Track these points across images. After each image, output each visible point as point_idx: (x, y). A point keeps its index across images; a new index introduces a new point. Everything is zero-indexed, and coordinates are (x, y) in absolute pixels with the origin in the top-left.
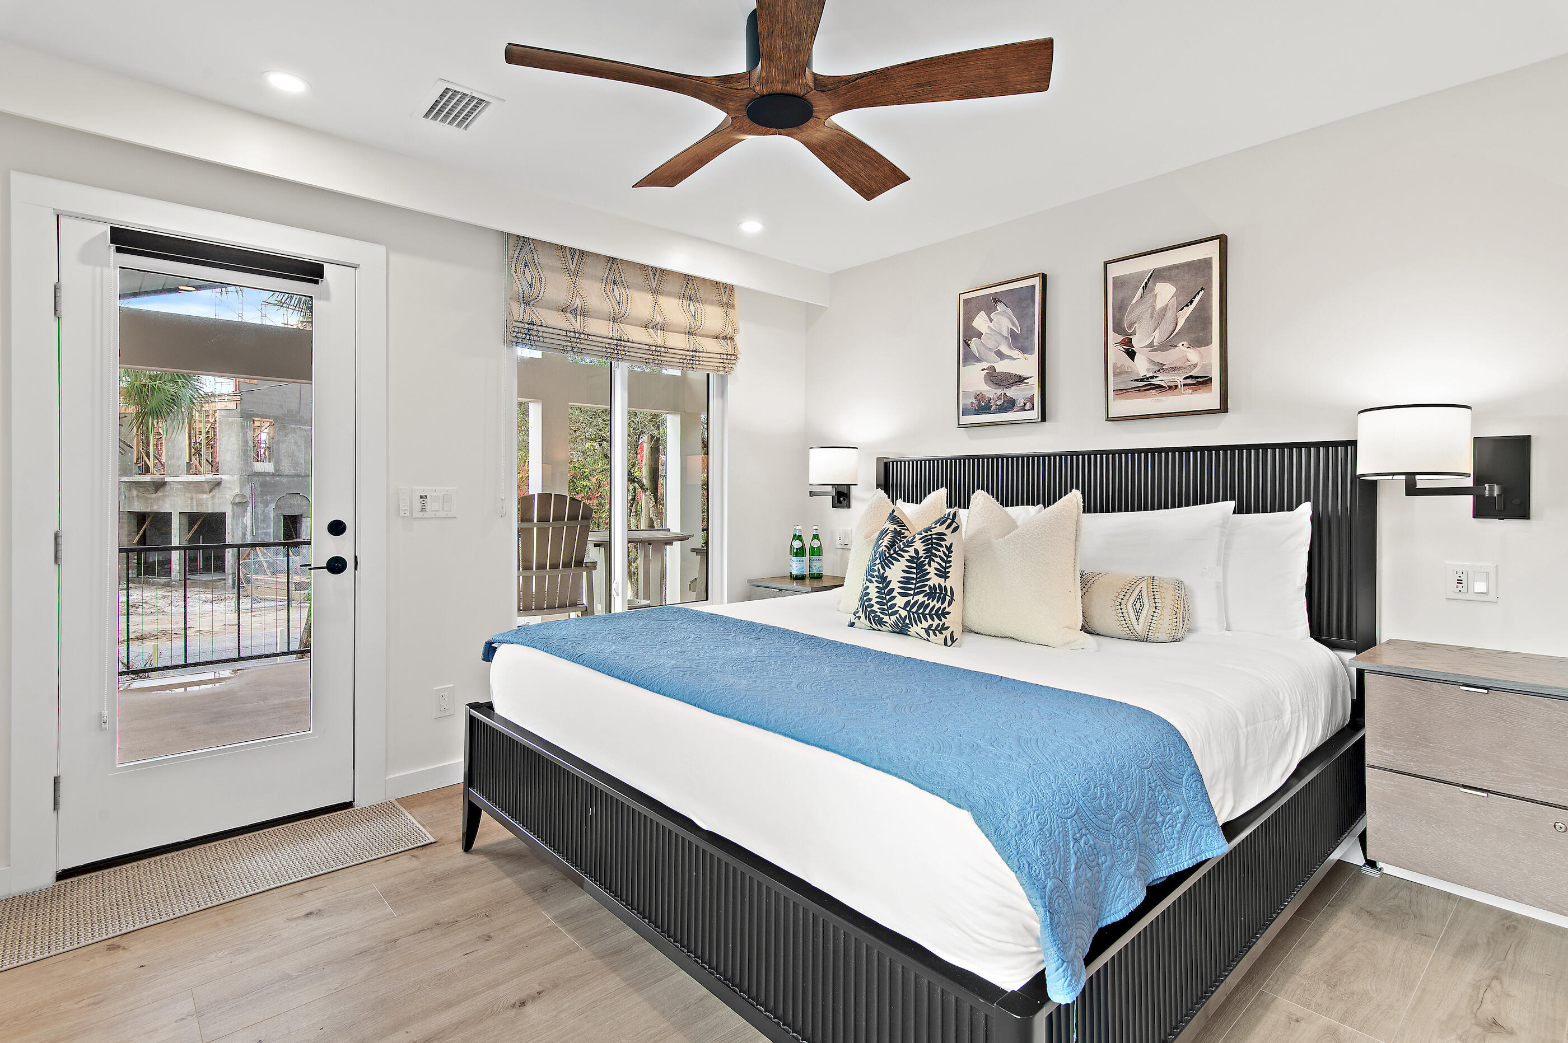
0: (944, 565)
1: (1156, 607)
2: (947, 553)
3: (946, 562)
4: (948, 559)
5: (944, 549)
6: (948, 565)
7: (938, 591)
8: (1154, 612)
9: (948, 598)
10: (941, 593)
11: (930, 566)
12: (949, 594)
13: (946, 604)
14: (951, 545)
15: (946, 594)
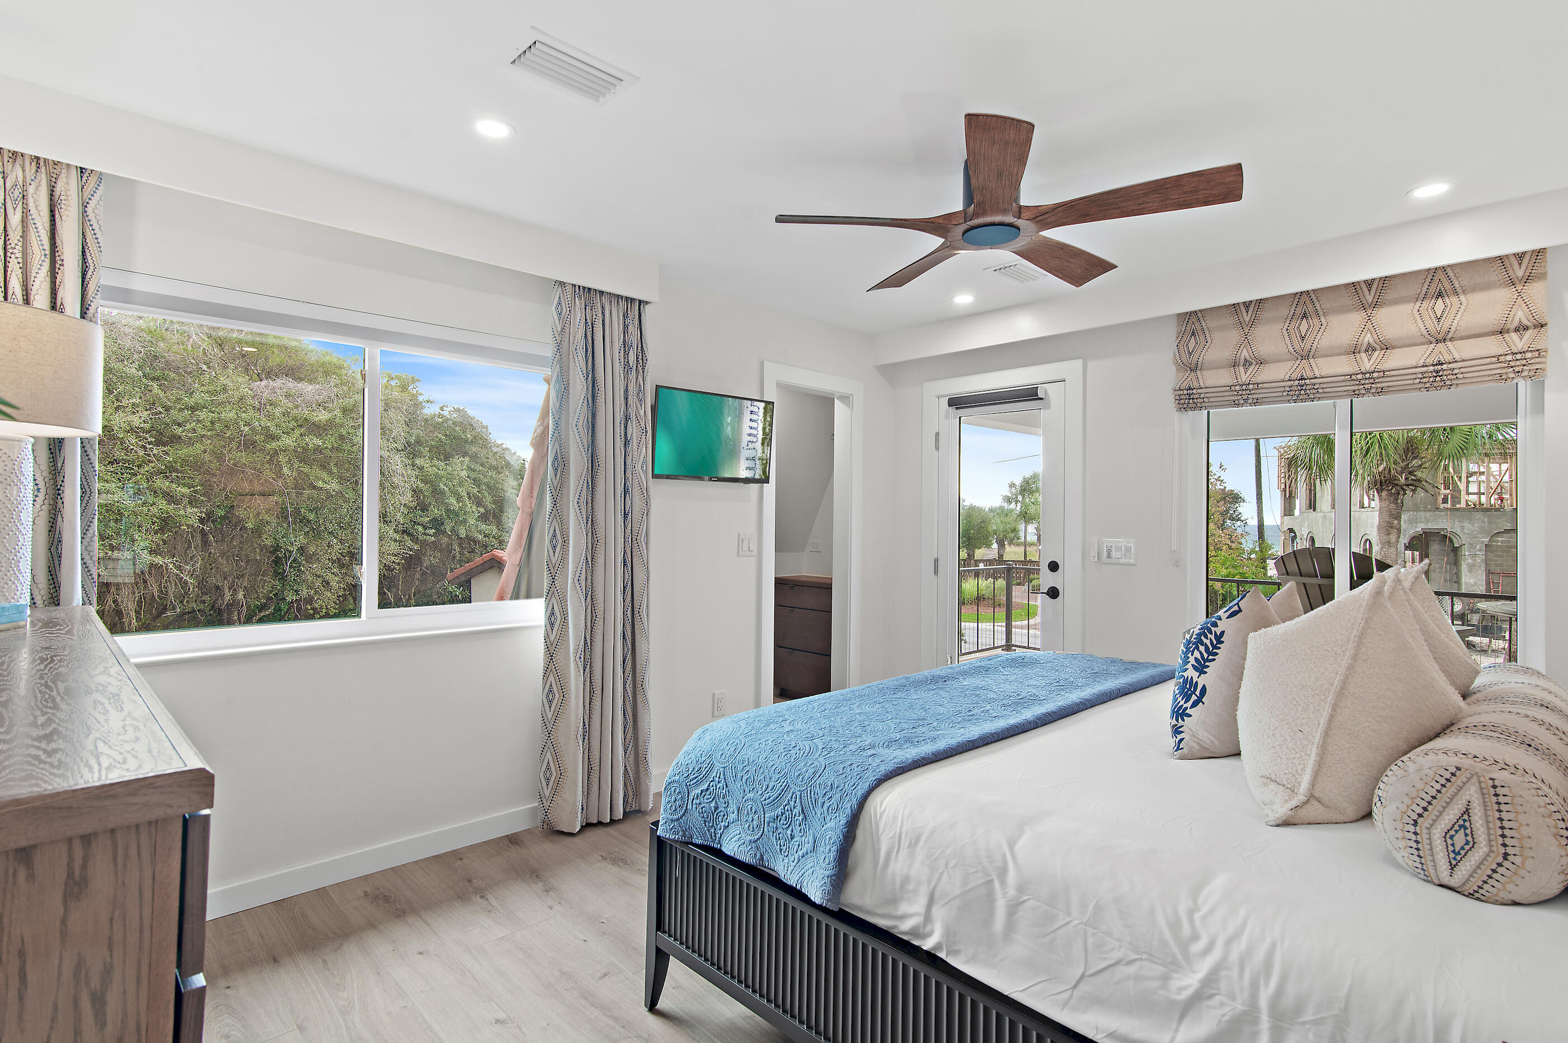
0: (1206, 656)
1: (1506, 856)
2: (1215, 642)
3: (1210, 653)
4: (1214, 651)
5: (1212, 637)
6: (1211, 657)
7: (1188, 686)
8: (1500, 865)
9: (1194, 698)
10: (1189, 689)
11: (1192, 655)
12: (1198, 693)
13: (1189, 704)
14: (1223, 633)
15: (1194, 692)
